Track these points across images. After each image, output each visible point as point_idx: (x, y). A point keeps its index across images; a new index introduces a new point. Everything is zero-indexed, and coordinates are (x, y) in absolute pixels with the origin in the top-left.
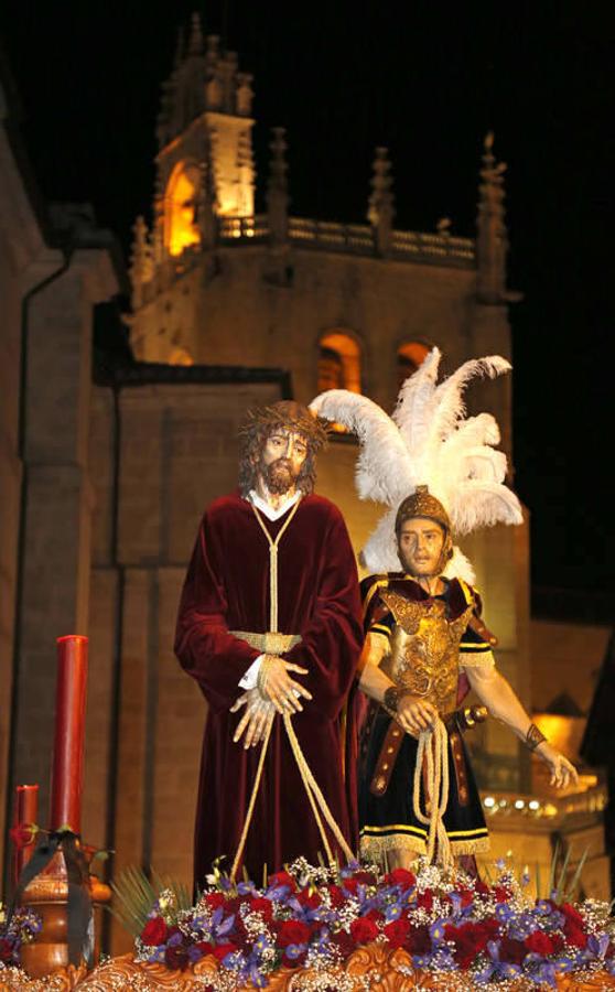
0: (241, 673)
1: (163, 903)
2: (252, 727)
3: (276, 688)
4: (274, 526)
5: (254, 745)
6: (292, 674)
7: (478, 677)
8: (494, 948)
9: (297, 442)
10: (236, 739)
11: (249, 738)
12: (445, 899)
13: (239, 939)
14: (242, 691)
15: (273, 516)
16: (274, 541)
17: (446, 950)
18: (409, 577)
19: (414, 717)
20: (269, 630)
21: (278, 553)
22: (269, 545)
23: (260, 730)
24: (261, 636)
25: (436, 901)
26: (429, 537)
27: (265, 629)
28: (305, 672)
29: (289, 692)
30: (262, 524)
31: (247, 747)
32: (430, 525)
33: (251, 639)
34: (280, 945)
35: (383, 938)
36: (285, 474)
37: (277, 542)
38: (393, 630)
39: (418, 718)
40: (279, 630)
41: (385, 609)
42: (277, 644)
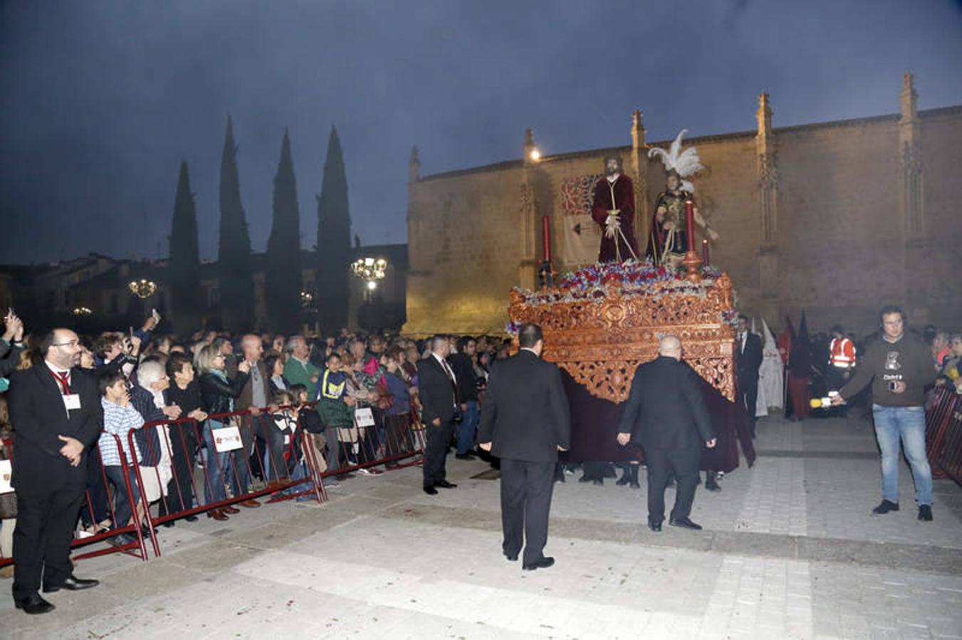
0: (605, 220)
1: (568, 274)
3: (613, 222)
4: (612, 184)
5: (611, 238)
6: (617, 219)
8: (639, 278)
10: (606, 236)
12: (628, 267)
13: (580, 281)
14: (607, 225)
15: (612, 181)
17: (626, 280)
20: (613, 208)
21: (613, 190)
22: (611, 188)
24: (610, 211)
25: (626, 268)
26: (674, 180)
27: (611, 208)
28: (620, 218)
29: (616, 223)
30: (609, 183)
31: (609, 238)
32: (675, 177)
33: (608, 212)
34: (588, 281)
35: (612, 278)
36: (611, 170)
42: (614, 212)
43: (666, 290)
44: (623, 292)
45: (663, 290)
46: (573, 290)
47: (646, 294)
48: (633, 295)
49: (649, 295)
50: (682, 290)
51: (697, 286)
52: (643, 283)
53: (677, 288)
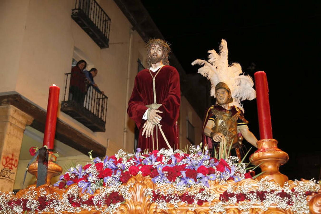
0: (143, 115)
2: (147, 131)
3: (152, 117)
4: (154, 74)
5: (149, 136)
6: (157, 113)
7: (243, 132)
8: (184, 174)
9: (158, 48)
10: (143, 135)
11: (147, 134)
12: (167, 158)
14: (145, 121)
15: (154, 71)
16: (154, 77)
17: (163, 176)
18: (218, 105)
19: (216, 138)
20: (154, 103)
21: (155, 81)
22: (152, 79)
23: (150, 131)
24: (151, 105)
25: (163, 160)
26: (223, 93)
28: (162, 112)
29: (155, 118)
30: (151, 73)
31: (146, 137)
32: (223, 90)
33: (147, 106)
35: (140, 174)
37: (155, 77)
38: (215, 120)
39: (218, 138)
40: (157, 103)
41: (213, 114)
42: (155, 107)
43: (232, 195)
44: (156, 197)
45: (226, 196)
46: (72, 190)
47: (196, 202)
48: (172, 202)
49: (200, 203)
50: (261, 196)
51: (287, 190)
52: (191, 181)
53: (252, 192)
